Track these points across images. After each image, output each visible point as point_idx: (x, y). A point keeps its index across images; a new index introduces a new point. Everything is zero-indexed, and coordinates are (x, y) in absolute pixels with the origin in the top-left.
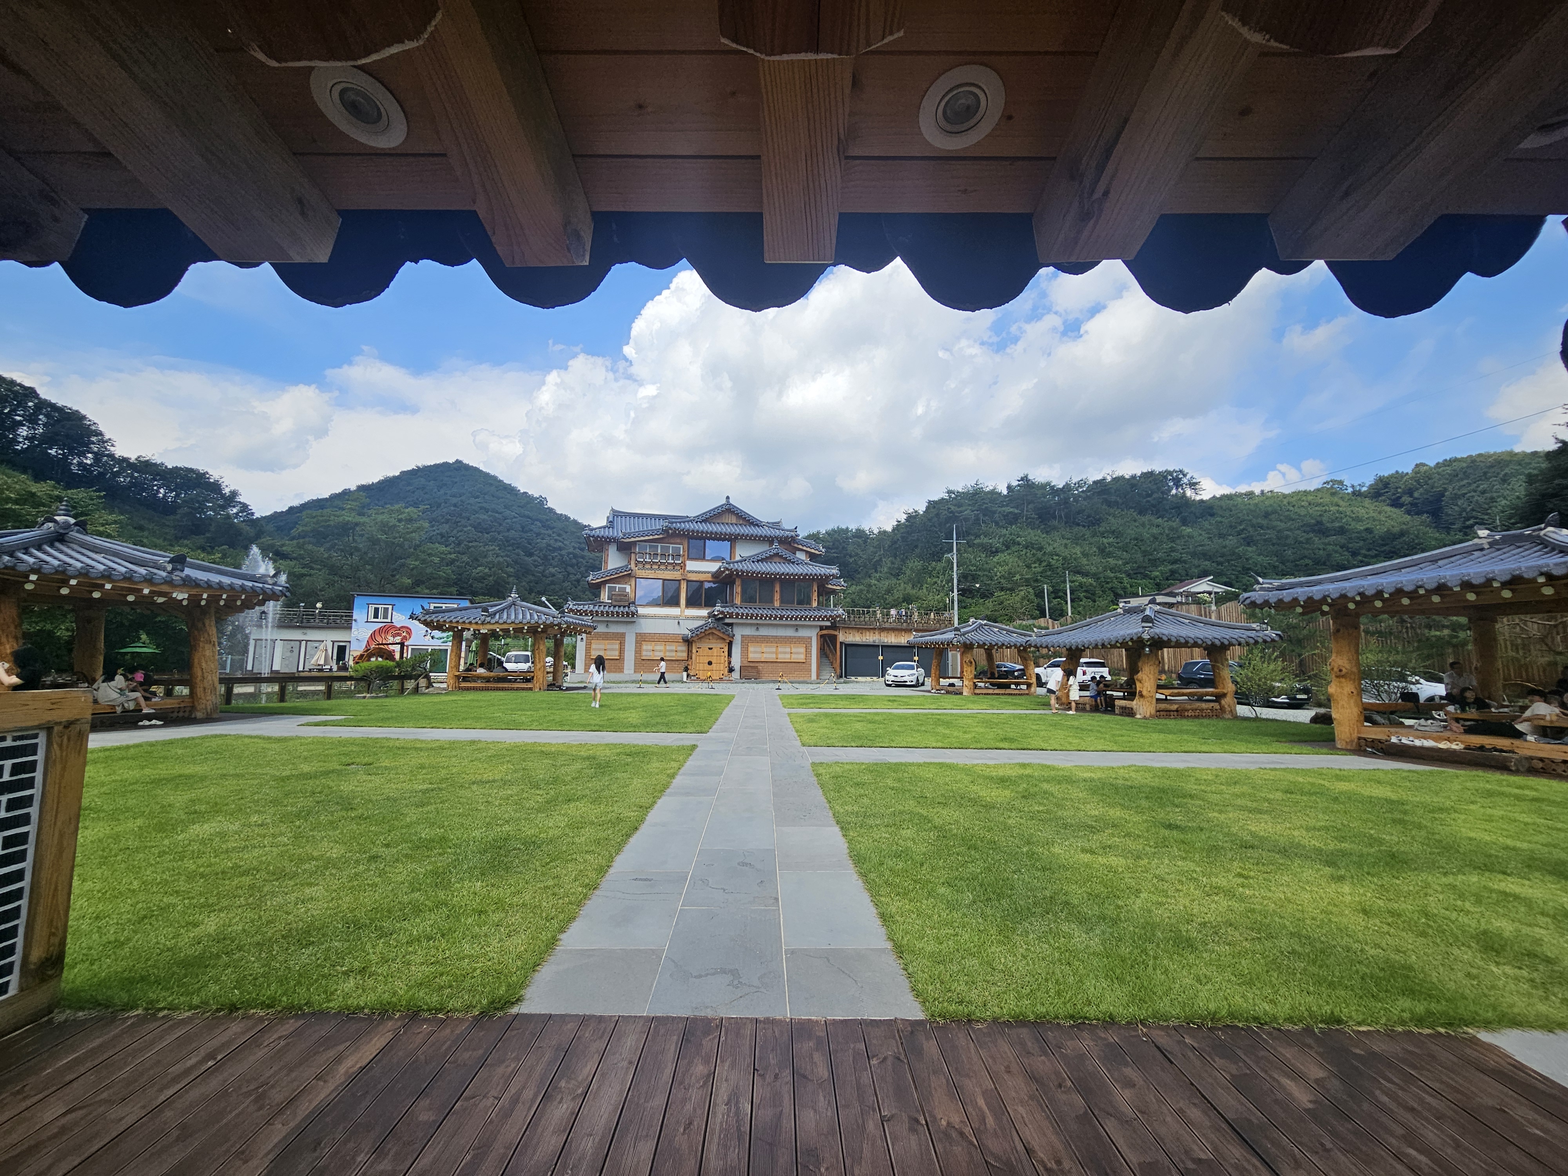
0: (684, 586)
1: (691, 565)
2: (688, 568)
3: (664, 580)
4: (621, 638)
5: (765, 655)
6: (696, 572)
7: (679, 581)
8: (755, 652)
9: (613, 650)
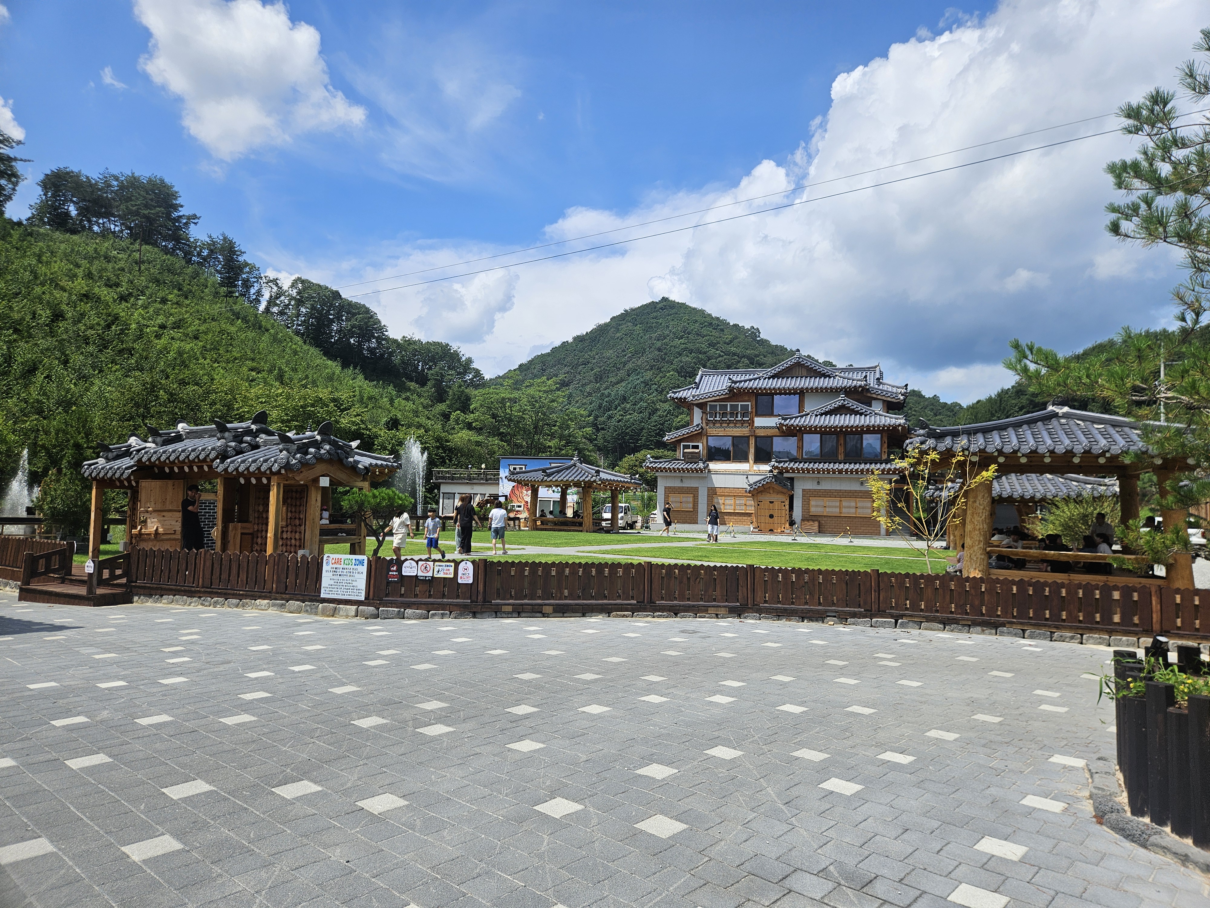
0: (752, 442)
1: (759, 422)
2: (756, 425)
3: (733, 437)
4: (694, 492)
5: (827, 509)
6: (764, 428)
7: (748, 437)
8: (817, 506)
9: (687, 502)
